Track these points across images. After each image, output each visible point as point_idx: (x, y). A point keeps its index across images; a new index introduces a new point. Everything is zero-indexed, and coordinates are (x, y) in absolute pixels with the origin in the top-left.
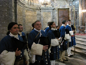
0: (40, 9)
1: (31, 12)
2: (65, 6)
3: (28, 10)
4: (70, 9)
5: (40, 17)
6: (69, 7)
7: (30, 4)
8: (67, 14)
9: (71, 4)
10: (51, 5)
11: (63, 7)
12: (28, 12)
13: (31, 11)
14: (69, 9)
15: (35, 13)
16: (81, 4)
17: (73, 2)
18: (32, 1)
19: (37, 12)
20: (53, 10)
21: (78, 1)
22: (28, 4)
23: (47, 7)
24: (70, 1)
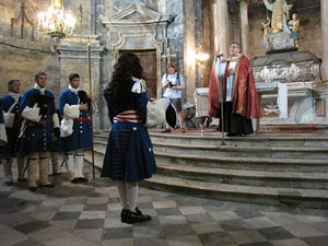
0: (58, 52)
1: (23, 59)
2: (142, 43)
3: (11, 53)
4: (159, 51)
5: (58, 77)
6: (156, 46)
7: (19, 33)
8: (151, 69)
9: (160, 36)
10: (97, 39)
11: (136, 44)
12: (10, 60)
13: (23, 55)
14: (155, 50)
15: (39, 65)
16: (196, 37)
17: (169, 30)
18: (27, 25)
19: (47, 61)
20: (102, 53)
21: (182, 26)
22: (12, 33)
23: (82, 44)
24: (158, 25)
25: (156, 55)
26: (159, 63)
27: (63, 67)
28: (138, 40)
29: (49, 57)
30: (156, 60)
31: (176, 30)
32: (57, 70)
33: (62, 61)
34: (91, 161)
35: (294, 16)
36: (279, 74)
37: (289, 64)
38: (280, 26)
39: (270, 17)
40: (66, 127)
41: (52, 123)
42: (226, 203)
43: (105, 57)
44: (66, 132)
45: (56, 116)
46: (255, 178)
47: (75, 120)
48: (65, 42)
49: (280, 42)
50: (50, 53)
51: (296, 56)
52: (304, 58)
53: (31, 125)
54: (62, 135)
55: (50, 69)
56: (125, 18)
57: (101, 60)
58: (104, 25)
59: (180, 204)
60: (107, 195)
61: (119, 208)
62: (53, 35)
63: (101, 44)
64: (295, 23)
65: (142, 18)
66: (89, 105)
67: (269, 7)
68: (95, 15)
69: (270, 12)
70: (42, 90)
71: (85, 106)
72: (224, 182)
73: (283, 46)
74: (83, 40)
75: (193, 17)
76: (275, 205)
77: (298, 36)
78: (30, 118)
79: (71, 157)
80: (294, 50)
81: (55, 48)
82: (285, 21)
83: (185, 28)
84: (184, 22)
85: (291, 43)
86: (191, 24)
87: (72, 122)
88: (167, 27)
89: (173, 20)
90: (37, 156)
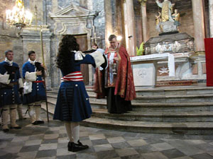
0: (21, 37)
2: (78, 30)
4: (89, 35)
5: (22, 53)
6: (87, 32)
9: (90, 25)
10: (48, 28)
11: (74, 30)
14: (86, 34)
15: (8, 45)
16: (113, 25)
17: (95, 21)
19: (14, 43)
20: (51, 37)
21: (104, 18)
23: (37, 31)
24: (88, 18)
25: (86, 37)
26: (89, 43)
27: (25, 47)
28: (75, 28)
29: (15, 40)
30: (87, 41)
31: (100, 21)
32: (21, 49)
33: (24, 43)
34: (46, 109)
35: (176, 11)
36: (168, 48)
37: (174, 42)
38: (167, 17)
39: (161, 12)
40: (27, 87)
41: (18, 85)
42: (138, 134)
43: (53, 40)
44: (27, 91)
45: (20, 80)
46: (156, 117)
47: (33, 82)
48: (25, 30)
49: (167, 27)
50: (15, 37)
51: (177, 36)
52: (183, 38)
54: (25, 92)
55: (16, 48)
56: (66, 14)
57: (51, 42)
58: (52, 18)
59: (107, 136)
60: (58, 132)
61: (66, 141)
62: (17, 25)
63: (51, 31)
64: (176, 15)
65: (77, 13)
66: (43, 72)
67: (160, 5)
68: (46, 12)
69: (161, 9)
70: (11, 63)
71: (40, 73)
72: (136, 120)
73: (170, 30)
74: (38, 29)
75: (110, 12)
76: (170, 134)
77: (179, 23)
78: (2, 82)
80: (176, 32)
81: (19, 34)
82: (170, 14)
83: (106, 19)
84: (105, 16)
85: (175, 28)
86: (110, 17)
87: (31, 83)
88: (94, 19)
89: (98, 15)
90: (8, 108)
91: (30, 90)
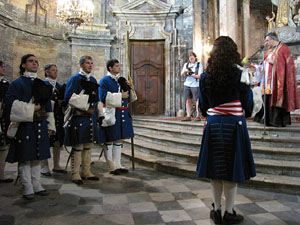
0: (70, 39)
1: (36, 45)
2: (151, 33)
3: (25, 39)
4: (168, 42)
5: (69, 64)
6: (165, 37)
7: (33, 20)
8: (159, 58)
9: (169, 27)
10: (107, 28)
11: (145, 33)
12: (25, 46)
13: (37, 42)
14: (164, 40)
15: (51, 51)
16: (203, 29)
17: (178, 21)
18: (40, 12)
19: (59, 47)
20: (112, 42)
21: (191, 18)
22: (26, 19)
23: (93, 32)
24: (167, 16)
25: (164, 45)
26: (167, 53)
27: (74, 54)
28: (147, 30)
29: (60, 44)
30: (164, 50)
31: (185, 21)
32: (68, 57)
33: (73, 48)
43: (115, 46)
45: (100, 104)
47: (117, 109)
49: (286, 36)
50: (61, 40)
53: (79, 113)
55: (61, 56)
56: (136, 8)
57: (111, 48)
58: (114, 14)
63: (111, 33)
65: (151, 9)
67: (275, 2)
68: (105, 4)
69: (276, 7)
70: (88, 76)
71: (126, 94)
73: (290, 39)
74: (94, 28)
75: (200, 9)
78: (78, 106)
79: (110, 147)
81: (67, 35)
82: (291, 15)
83: (194, 19)
84: (194, 15)
85: (297, 37)
86: (199, 16)
87: (114, 110)
88: (176, 18)
89: (182, 12)
90: (81, 148)
91: (114, 121)
